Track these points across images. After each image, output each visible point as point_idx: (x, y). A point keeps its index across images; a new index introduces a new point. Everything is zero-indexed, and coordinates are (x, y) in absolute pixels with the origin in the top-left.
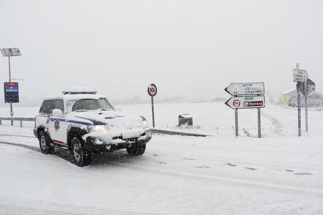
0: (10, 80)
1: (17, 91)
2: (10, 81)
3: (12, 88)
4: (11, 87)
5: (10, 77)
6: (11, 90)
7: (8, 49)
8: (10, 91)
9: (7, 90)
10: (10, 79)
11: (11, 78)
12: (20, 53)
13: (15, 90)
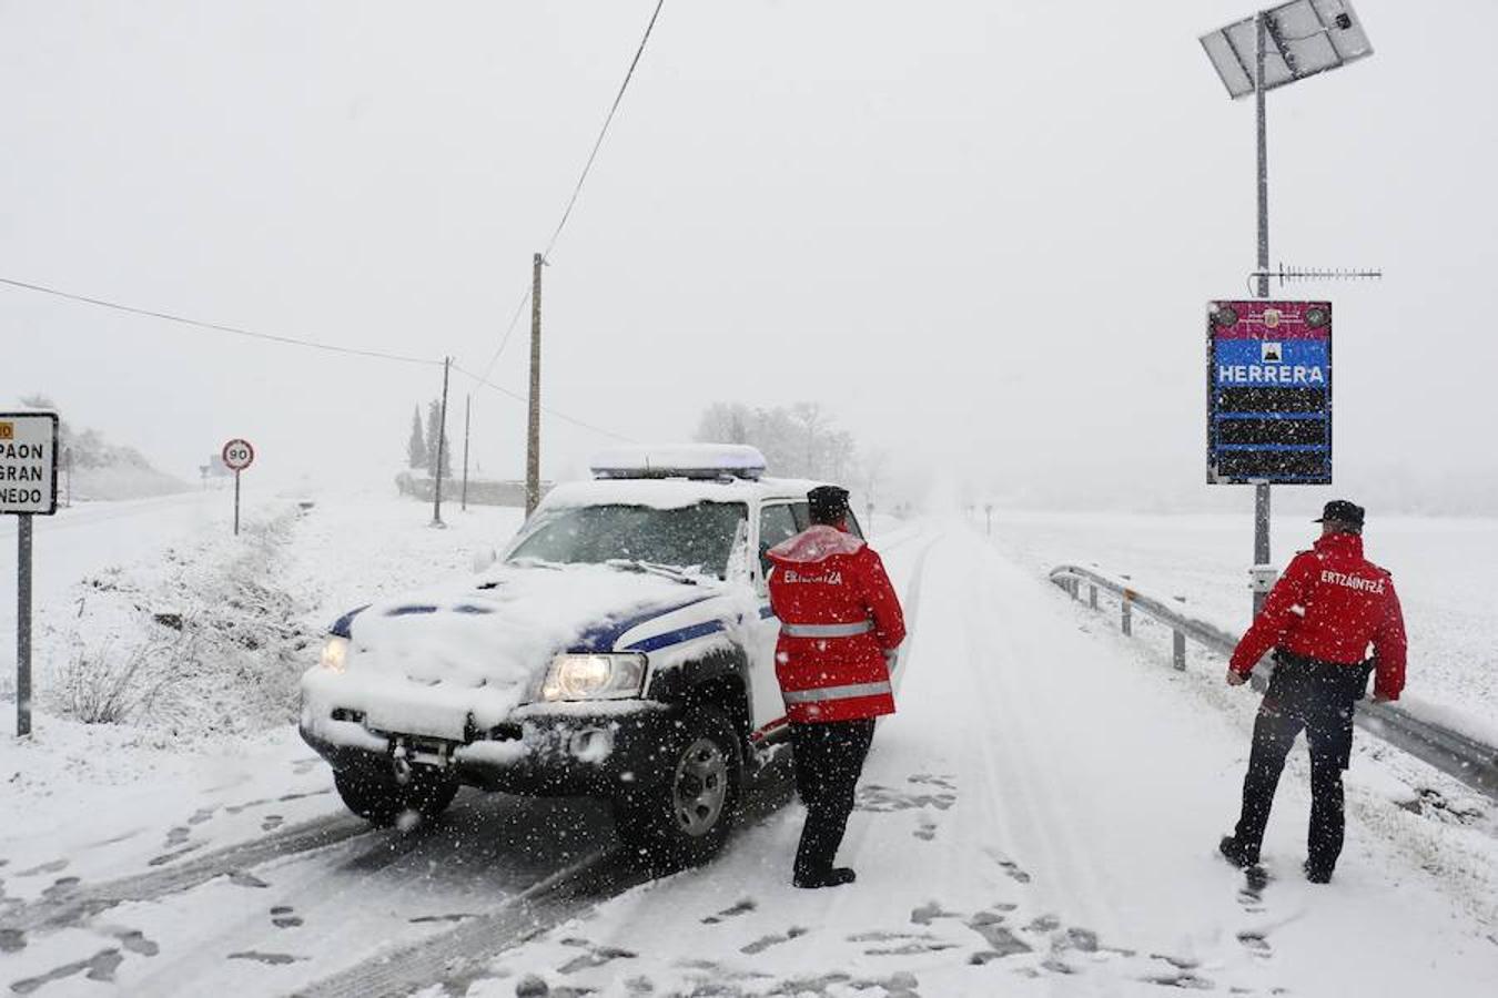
0: (1263, 279)
1: (1317, 375)
2: (1264, 290)
3: (1272, 356)
4: (1266, 348)
5: (1263, 258)
6: (1269, 368)
7: (1251, 19)
8: (1255, 373)
9: (1232, 374)
10: (1263, 270)
11: (1273, 268)
12: (1361, 33)
13: (1300, 373)
